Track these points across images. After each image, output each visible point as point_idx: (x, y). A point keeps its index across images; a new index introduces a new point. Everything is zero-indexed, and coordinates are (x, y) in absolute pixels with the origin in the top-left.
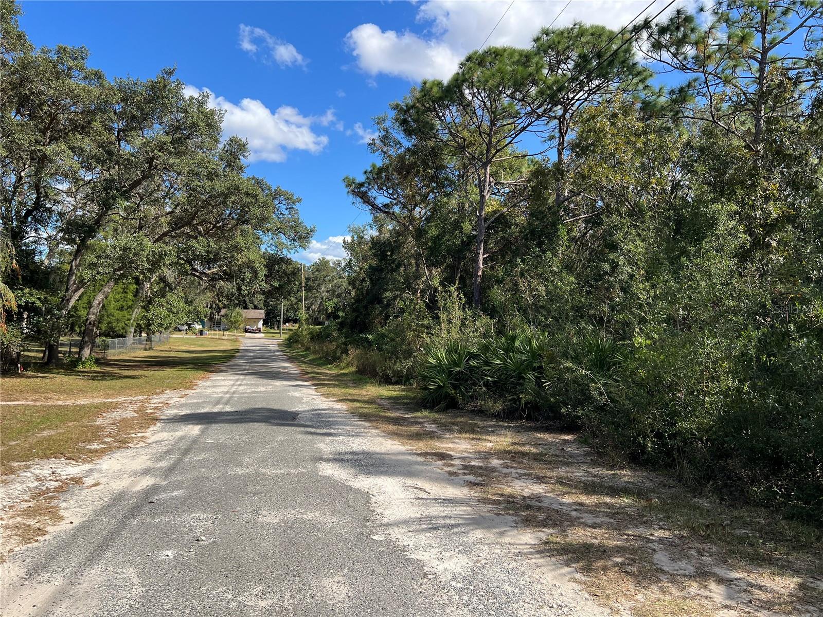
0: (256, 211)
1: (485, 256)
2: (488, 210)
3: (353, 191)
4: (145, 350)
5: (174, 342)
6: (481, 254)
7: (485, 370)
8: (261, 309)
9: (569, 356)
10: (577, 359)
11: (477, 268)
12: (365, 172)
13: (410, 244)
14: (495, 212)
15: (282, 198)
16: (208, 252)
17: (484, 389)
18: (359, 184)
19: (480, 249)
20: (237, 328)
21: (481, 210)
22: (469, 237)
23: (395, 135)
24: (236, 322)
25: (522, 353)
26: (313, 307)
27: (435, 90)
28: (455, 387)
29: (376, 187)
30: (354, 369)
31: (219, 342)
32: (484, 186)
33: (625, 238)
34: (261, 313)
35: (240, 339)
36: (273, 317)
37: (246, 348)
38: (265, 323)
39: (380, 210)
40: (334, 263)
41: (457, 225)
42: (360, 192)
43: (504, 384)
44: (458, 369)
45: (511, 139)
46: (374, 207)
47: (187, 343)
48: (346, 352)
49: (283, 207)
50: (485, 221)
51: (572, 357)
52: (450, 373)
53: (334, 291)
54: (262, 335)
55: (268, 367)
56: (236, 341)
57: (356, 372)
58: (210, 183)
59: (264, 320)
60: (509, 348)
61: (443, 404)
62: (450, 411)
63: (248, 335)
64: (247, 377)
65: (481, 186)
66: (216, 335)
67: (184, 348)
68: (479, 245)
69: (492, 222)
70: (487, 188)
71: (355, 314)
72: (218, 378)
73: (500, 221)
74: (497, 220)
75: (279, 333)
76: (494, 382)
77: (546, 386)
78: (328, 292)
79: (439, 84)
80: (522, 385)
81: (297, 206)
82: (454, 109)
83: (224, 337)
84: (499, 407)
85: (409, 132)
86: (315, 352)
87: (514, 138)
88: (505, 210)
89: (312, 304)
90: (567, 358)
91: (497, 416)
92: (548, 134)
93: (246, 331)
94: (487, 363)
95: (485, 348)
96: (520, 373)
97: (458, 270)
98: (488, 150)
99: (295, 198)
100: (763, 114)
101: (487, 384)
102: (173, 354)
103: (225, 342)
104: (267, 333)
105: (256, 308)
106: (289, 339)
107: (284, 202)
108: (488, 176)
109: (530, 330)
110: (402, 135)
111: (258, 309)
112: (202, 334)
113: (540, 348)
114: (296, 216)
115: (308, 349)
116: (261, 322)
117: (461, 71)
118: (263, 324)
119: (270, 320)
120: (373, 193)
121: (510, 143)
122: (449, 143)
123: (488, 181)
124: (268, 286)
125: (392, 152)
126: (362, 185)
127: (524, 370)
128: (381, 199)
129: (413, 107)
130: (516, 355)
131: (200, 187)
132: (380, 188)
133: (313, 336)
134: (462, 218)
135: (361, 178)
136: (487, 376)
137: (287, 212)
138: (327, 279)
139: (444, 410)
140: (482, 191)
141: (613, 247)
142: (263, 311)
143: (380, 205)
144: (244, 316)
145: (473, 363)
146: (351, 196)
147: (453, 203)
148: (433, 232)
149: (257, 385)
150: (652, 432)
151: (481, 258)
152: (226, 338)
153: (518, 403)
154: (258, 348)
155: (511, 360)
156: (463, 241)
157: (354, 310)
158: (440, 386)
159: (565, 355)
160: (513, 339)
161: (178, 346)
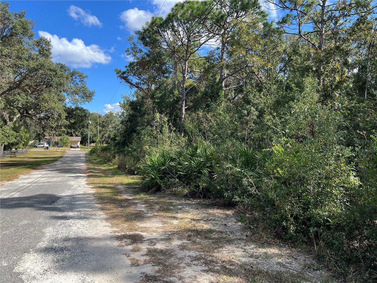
0: (56, 80)
1: (186, 108)
2: (187, 84)
3: (120, 76)
4: (11, 157)
5: (30, 153)
6: (184, 107)
7: (178, 168)
8: (80, 136)
9: (229, 159)
10: (233, 161)
11: (182, 114)
12: (126, 67)
13: (149, 102)
14: (190, 85)
15: (77, 75)
16: (27, 102)
17: (177, 180)
18: (123, 72)
19: (183, 104)
20: (66, 146)
21: (183, 84)
22: (177, 97)
23: (140, 47)
24: (66, 143)
25: (201, 157)
26: (105, 135)
27: (158, 20)
28: (161, 178)
29: (132, 75)
30: (116, 166)
31: (56, 152)
32: (185, 72)
33: (254, 98)
34: (79, 139)
35: (67, 151)
36: (86, 140)
37: (68, 156)
38: (82, 143)
39: (134, 85)
40: (116, 114)
41: (171, 92)
42: (124, 77)
43: (190, 176)
44: (163, 168)
45: (198, 48)
46: (131, 84)
47: (37, 154)
48: (114, 157)
49: (78, 80)
50: (185, 90)
51: (230, 159)
52: (159, 170)
53: (115, 128)
54: (79, 149)
55: (71, 166)
56: (64, 152)
57: (117, 168)
58: (27, 63)
59: (80, 142)
60: (193, 155)
61: (154, 189)
62: (157, 193)
63: (72, 149)
64: (53, 172)
65: (183, 72)
66: (54, 149)
67: (34, 156)
68: (183, 102)
69: (189, 90)
70: (186, 73)
71: (124, 138)
72: (35, 173)
73: (193, 90)
74: (192, 90)
75: (88, 148)
76: (184, 175)
77: (214, 177)
78: (113, 128)
79: (161, 19)
80: (200, 177)
81: (85, 80)
82: (169, 32)
83: (58, 150)
84: (186, 191)
85: (146, 44)
86: (102, 157)
87: (199, 48)
88: (196, 84)
89: (105, 134)
90: (227, 159)
91: (186, 197)
92: (216, 46)
93: (71, 147)
94: (180, 164)
95: (180, 154)
96: (199, 169)
97: (173, 115)
98: (186, 54)
99: (84, 75)
100: (323, 33)
101: (179, 177)
102: (25, 160)
103: (59, 153)
104: (82, 148)
105: (77, 136)
106: (91, 151)
107: (78, 77)
108: (187, 67)
109: (206, 143)
110: (143, 46)
111: (78, 136)
112: (47, 149)
113: (212, 154)
114: (85, 85)
115: (98, 156)
116: (79, 143)
117: (172, 12)
118: (80, 144)
119: (83, 142)
120: (130, 78)
121: (197, 50)
122: (167, 49)
123: (187, 69)
124: (68, 122)
125: (138, 55)
126: (124, 73)
127: (202, 167)
128: (135, 80)
129: (148, 29)
130: (197, 159)
131: (21, 64)
132: (134, 75)
133: (103, 149)
134: (174, 88)
135: (124, 69)
136: (180, 171)
137: (80, 83)
138: (112, 122)
139: (155, 193)
140: (184, 74)
141: (248, 102)
142: (80, 137)
143: (134, 84)
144: (70, 140)
145: (172, 164)
146: (119, 78)
147: (170, 81)
148: (158, 95)
149: (54, 177)
150: (291, 216)
151: (184, 109)
152: (60, 150)
153: (197, 189)
154: (74, 156)
155: (194, 161)
156: (174, 100)
157: (124, 136)
158: (153, 178)
159: (226, 158)
160: (196, 149)
161: (32, 155)
